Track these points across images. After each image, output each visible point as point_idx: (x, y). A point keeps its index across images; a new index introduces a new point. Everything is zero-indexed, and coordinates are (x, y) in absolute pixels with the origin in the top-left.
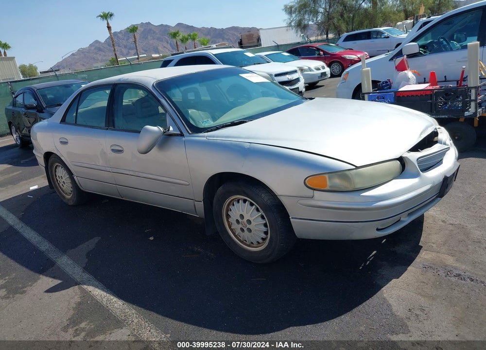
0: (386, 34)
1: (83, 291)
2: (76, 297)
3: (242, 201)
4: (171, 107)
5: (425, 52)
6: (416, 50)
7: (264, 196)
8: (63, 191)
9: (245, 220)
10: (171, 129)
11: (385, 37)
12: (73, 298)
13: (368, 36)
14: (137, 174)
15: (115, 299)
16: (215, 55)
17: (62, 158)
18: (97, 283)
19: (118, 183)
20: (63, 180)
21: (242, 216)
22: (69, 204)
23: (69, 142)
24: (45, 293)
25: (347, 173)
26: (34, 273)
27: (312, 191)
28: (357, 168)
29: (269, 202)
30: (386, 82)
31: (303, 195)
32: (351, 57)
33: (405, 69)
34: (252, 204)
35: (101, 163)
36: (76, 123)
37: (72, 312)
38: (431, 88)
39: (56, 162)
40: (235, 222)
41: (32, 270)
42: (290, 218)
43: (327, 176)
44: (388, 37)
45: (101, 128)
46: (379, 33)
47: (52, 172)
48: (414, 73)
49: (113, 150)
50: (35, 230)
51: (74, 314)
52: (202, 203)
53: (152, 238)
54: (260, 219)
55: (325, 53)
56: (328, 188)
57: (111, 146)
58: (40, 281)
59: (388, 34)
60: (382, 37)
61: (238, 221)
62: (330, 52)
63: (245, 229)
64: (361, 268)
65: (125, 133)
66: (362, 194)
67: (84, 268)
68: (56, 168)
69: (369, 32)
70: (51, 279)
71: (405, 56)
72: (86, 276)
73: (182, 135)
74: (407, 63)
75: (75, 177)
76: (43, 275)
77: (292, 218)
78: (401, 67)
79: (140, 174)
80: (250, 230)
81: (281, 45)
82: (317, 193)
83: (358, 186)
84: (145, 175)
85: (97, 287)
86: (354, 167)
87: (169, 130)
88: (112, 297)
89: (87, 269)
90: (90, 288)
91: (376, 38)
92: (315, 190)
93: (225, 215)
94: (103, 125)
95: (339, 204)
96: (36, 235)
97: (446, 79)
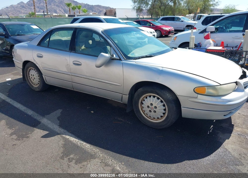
0: (182, 20)
1: (64, 138)
2: (61, 141)
3: (153, 97)
4: (114, 44)
5: (216, 31)
6: (214, 30)
7: (168, 96)
8: (33, 83)
9: (153, 106)
10: (114, 56)
11: (181, 21)
12: (59, 141)
13: (173, 19)
14: (88, 78)
15: (85, 143)
16: (104, 19)
17: (37, 65)
18: (71, 134)
19: (73, 82)
20: (34, 77)
21: (152, 104)
22: (36, 90)
23: (44, 56)
24: (42, 138)
25: (216, 87)
26: (30, 127)
27: (197, 94)
28: (221, 85)
29: (170, 98)
30: (199, 44)
31: (192, 96)
32: (166, 29)
33: (209, 39)
34: (158, 99)
35: (64, 69)
36: (48, 46)
37: (62, 149)
38: (223, 49)
39: (31, 67)
40: (146, 107)
41: (28, 125)
42: (182, 107)
43: (206, 88)
44: (183, 21)
45: (66, 51)
46: (179, 19)
47: (27, 71)
48: (213, 41)
49: (74, 64)
50: (20, 103)
51: (64, 150)
52: (128, 96)
53: (92, 112)
54: (162, 106)
55: (153, 25)
56: (205, 94)
57: (73, 61)
58: (35, 132)
59: (183, 20)
60: (180, 21)
61: (148, 107)
62: (155, 25)
63: (152, 111)
64: (208, 133)
65: (83, 55)
66: (222, 98)
67: (59, 126)
68: (30, 70)
69: (174, 18)
70: (42, 131)
71: (210, 32)
72: (62, 130)
73: (120, 59)
74: (210, 36)
75: (44, 76)
76: (36, 128)
77: (183, 107)
78: (207, 38)
79: (90, 78)
80: (155, 112)
81: (129, 18)
82: (199, 96)
83: (220, 94)
84: (93, 79)
85: (71, 136)
86: (219, 85)
87: (113, 56)
88: (82, 142)
89: (61, 126)
90: (68, 137)
91: (177, 21)
92: (198, 94)
93: (140, 103)
94: (68, 49)
95: (209, 102)
96: (22, 106)
97: (227, 46)
